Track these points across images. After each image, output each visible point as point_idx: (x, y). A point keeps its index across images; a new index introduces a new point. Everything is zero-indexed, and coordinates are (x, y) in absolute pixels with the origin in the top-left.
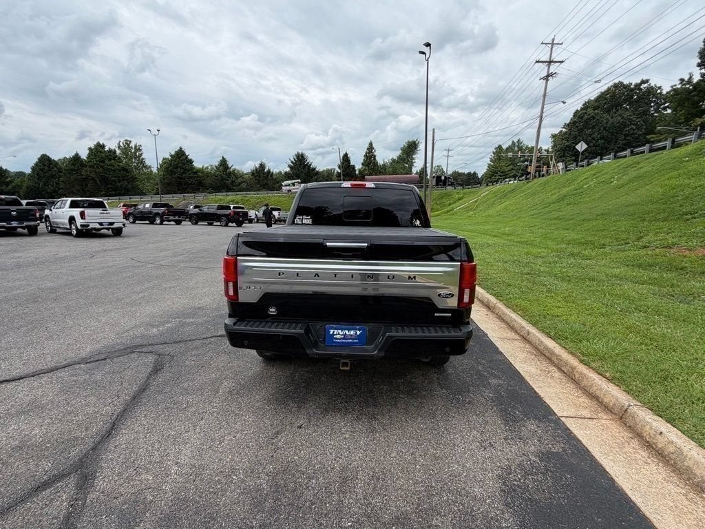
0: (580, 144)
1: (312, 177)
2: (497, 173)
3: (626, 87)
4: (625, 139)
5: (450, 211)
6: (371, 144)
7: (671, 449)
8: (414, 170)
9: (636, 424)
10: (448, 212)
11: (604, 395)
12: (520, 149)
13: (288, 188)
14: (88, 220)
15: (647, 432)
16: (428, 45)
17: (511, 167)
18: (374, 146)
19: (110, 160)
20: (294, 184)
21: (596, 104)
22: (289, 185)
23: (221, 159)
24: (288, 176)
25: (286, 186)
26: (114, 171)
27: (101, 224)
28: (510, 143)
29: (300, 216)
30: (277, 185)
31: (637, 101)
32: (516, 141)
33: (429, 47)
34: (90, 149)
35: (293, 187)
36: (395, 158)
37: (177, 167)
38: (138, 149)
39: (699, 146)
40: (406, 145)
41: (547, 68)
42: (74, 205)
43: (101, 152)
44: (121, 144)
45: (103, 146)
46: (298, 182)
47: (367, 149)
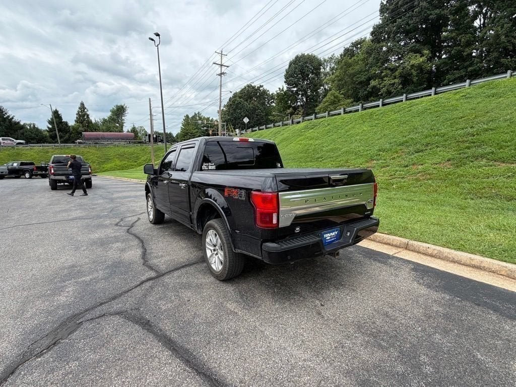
0: (245, 118)
2: (188, 134)
3: (254, 87)
4: (257, 117)
6: (82, 104)
7: (436, 252)
9: (415, 248)
11: (392, 241)
12: (200, 119)
15: (421, 249)
16: (158, 35)
17: (197, 130)
18: (86, 106)
21: (240, 95)
28: (194, 114)
29: (206, 163)
31: (259, 96)
32: (197, 113)
33: (158, 37)
36: (106, 118)
39: (305, 124)
40: (115, 108)
41: (220, 69)
47: (79, 108)
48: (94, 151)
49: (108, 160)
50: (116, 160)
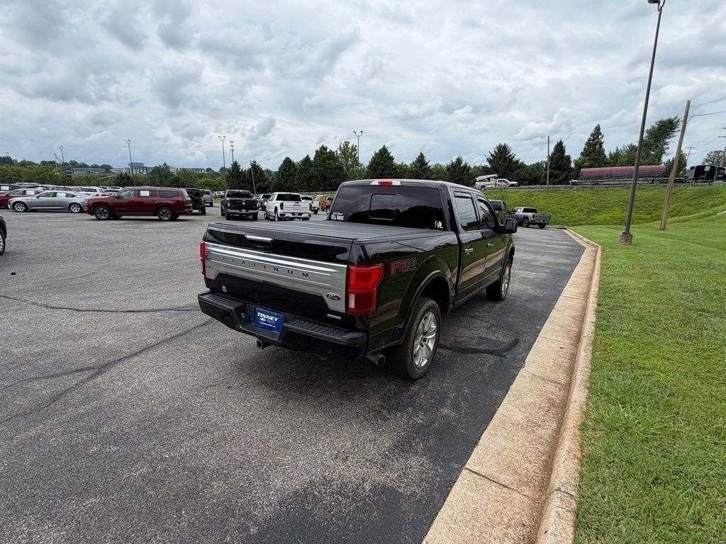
1: (512, 171)
5: (710, 215)
6: (598, 129)
8: (665, 159)
10: (705, 216)
13: (483, 183)
14: (285, 210)
18: (601, 131)
19: (329, 160)
20: (489, 179)
22: (484, 180)
23: (419, 154)
24: (485, 171)
25: (480, 181)
26: (331, 169)
27: (293, 214)
30: (472, 181)
34: (317, 151)
35: (488, 183)
37: (378, 164)
38: (354, 149)
40: (658, 126)
42: (279, 198)
43: (324, 154)
44: (342, 146)
45: (326, 149)
46: (495, 177)
47: (591, 135)
48: (588, 195)
49: (603, 208)
50: (617, 209)
